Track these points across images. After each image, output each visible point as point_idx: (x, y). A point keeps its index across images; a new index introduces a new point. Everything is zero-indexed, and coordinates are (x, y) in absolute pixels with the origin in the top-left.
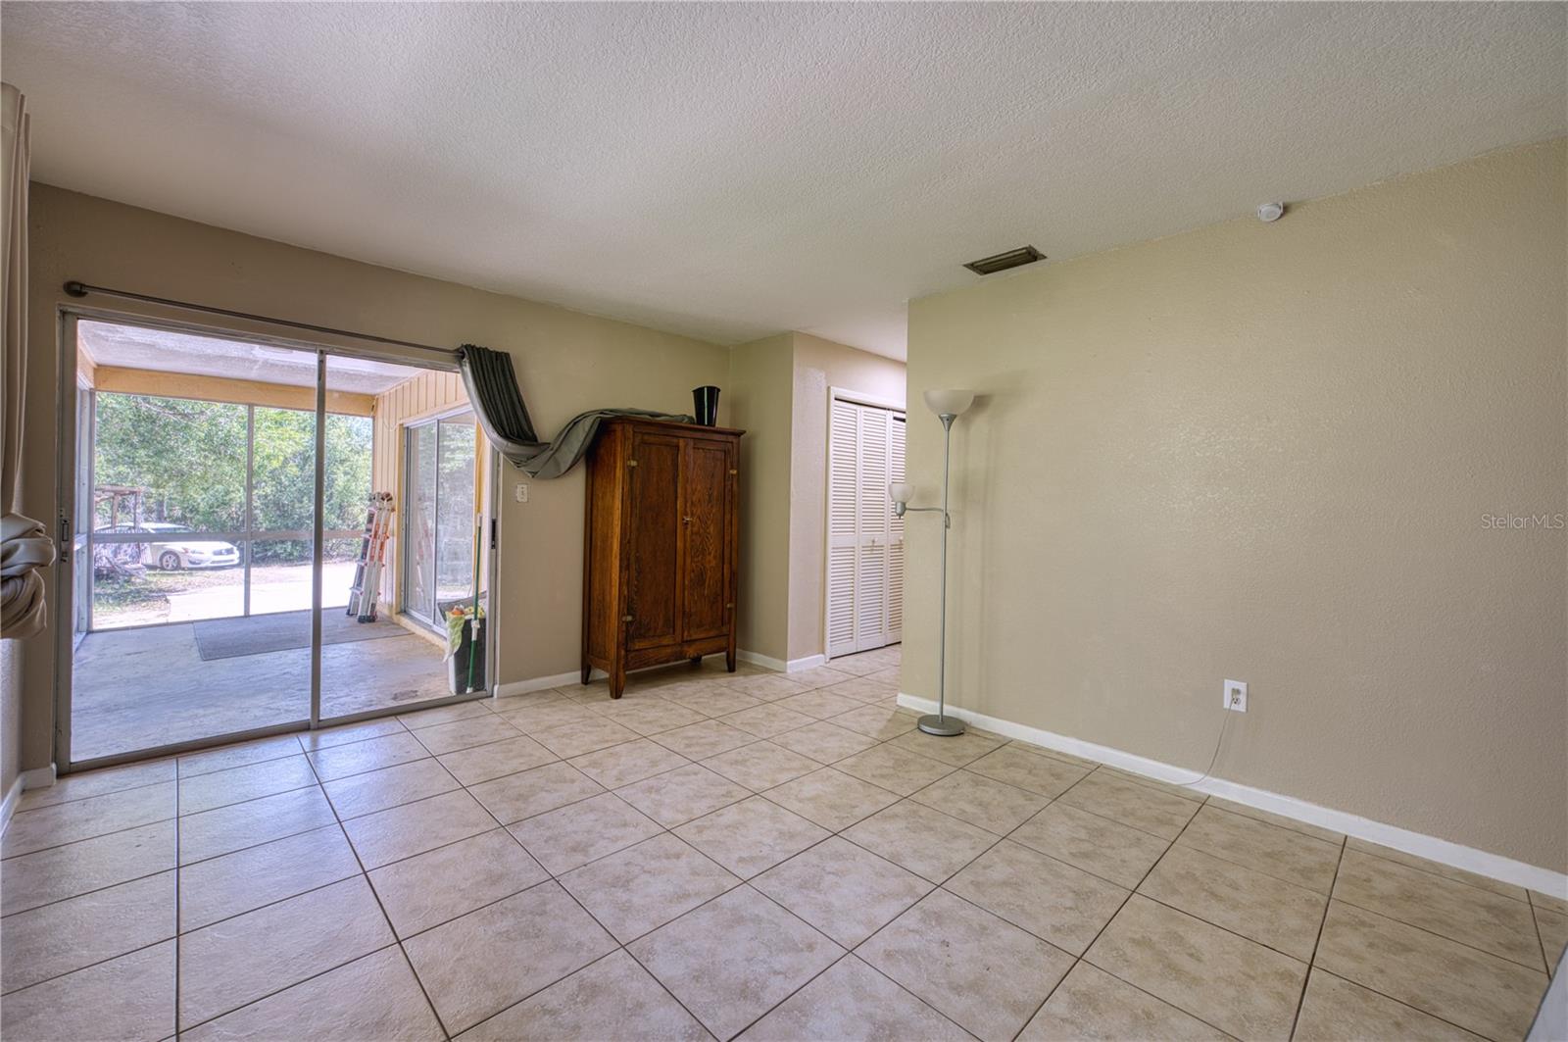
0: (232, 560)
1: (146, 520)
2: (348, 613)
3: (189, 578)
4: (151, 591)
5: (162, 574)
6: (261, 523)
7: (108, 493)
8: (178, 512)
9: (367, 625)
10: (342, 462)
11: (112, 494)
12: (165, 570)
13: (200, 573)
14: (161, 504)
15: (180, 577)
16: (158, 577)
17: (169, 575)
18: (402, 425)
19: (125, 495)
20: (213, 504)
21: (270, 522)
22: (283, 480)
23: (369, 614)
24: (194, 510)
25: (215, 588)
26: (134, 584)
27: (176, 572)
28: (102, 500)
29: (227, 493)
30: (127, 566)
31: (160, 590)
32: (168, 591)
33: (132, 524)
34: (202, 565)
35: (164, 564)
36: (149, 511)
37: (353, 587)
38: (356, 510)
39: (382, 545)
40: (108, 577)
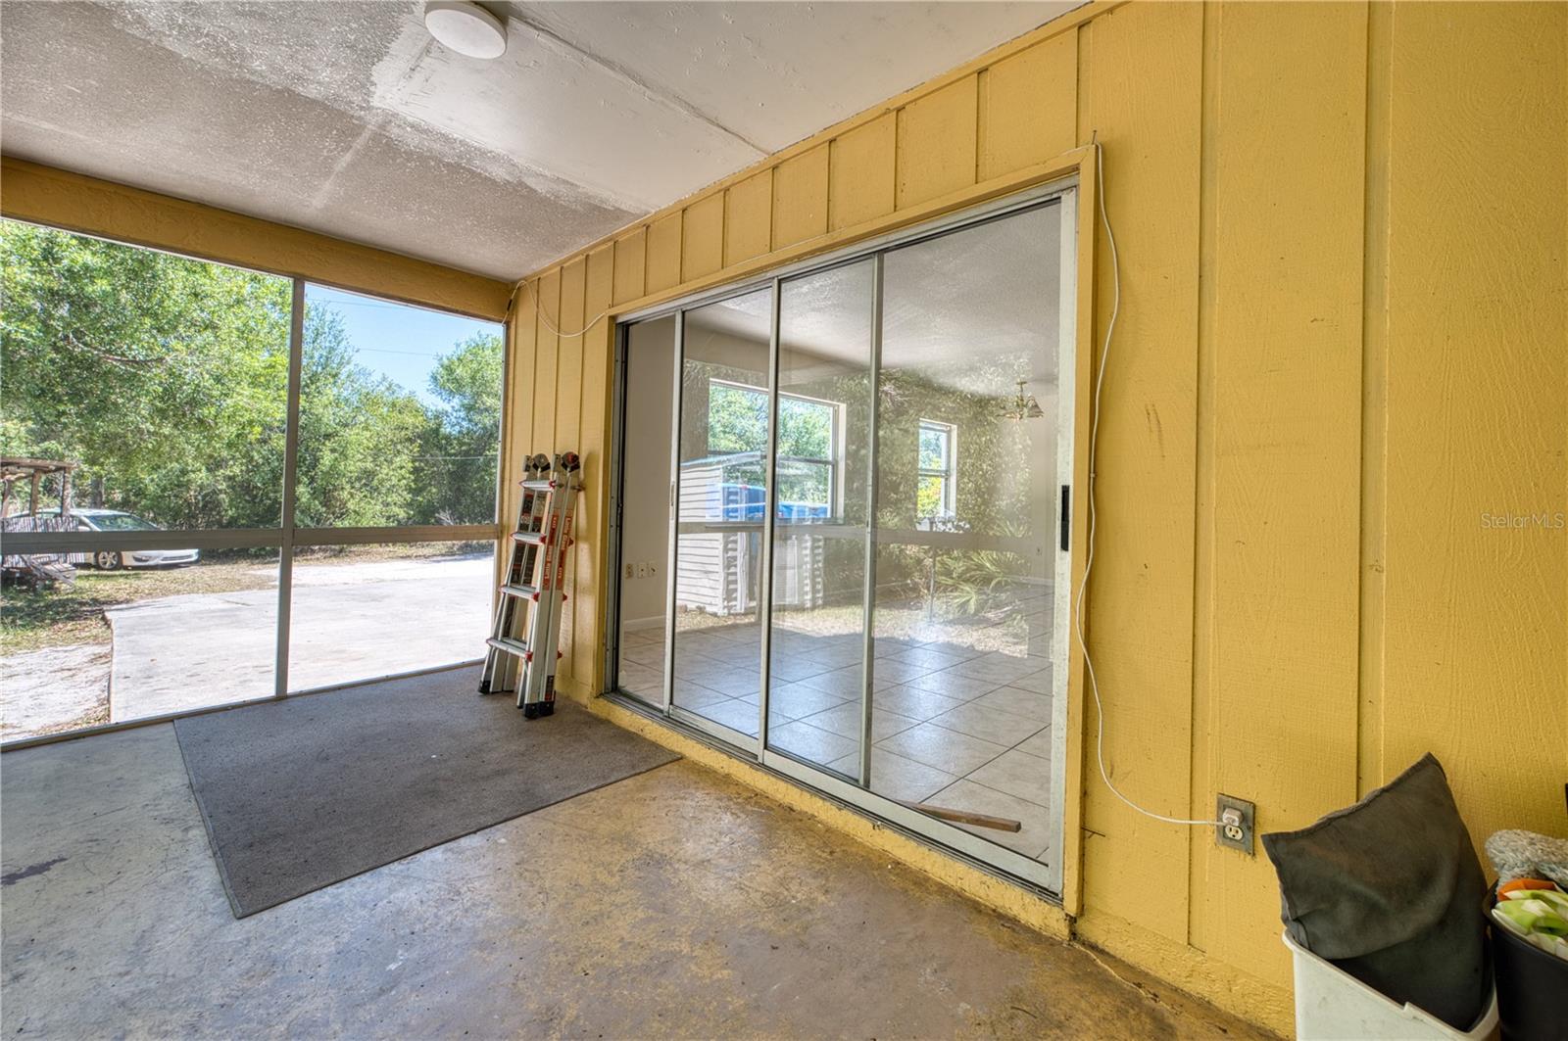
0: (189, 556)
1: (79, 506)
2: (485, 689)
3: (135, 583)
4: (82, 604)
5: (97, 576)
6: (227, 511)
7: (24, 470)
8: (118, 496)
9: (541, 724)
10: (328, 436)
11: (32, 471)
12: (103, 569)
13: (149, 574)
14: (97, 484)
15: (121, 580)
16: (93, 581)
17: (108, 576)
18: (613, 318)
19: (50, 471)
20: (165, 486)
21: (237, 508)
22: (256, 458)
23: (542, 698)
24: (141, 493)
25: (172, 599)
26: (57, 591)
27: (117, 573)
28: (18, 479)
29: (184, 472)
30: (48, 567)
31: (95, 601)
32: (104, 603)
33: (57, 510)
34: (151, 563)
35: (101, 561)
36: (82, 495)
37: (495, 637)
38: (345, 495)
39: (562, 555)
40: (21, 581)
